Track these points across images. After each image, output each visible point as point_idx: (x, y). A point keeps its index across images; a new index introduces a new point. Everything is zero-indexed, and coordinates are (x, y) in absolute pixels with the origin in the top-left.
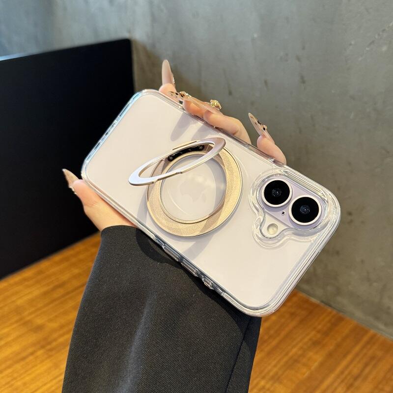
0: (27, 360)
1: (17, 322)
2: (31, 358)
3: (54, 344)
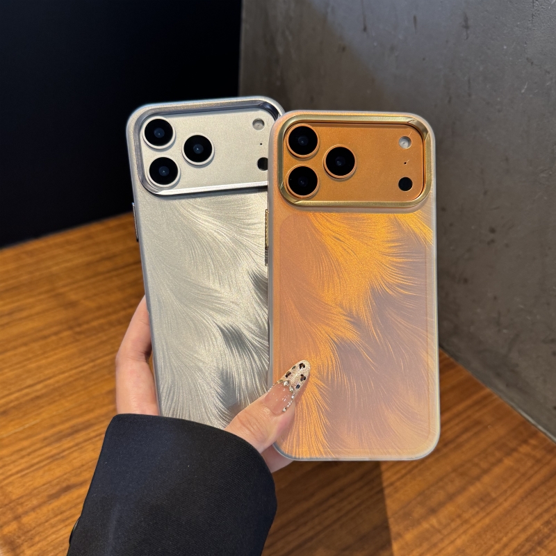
0: (49, 340)
1: (47, 292)
2: (54, 338)
3: (85, 326)
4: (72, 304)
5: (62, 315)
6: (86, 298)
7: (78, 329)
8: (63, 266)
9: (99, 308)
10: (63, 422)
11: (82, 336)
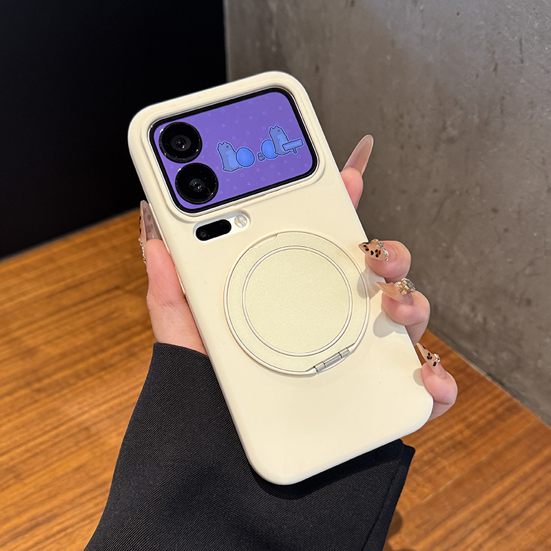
4: (31, 352)
5: (17, 367)
6: (47, 343)
7: (37, 386)
8: (18, 300)
9: (64, 355)
10: (19, 514)
11: (43, 395)
